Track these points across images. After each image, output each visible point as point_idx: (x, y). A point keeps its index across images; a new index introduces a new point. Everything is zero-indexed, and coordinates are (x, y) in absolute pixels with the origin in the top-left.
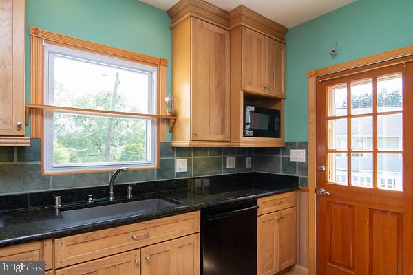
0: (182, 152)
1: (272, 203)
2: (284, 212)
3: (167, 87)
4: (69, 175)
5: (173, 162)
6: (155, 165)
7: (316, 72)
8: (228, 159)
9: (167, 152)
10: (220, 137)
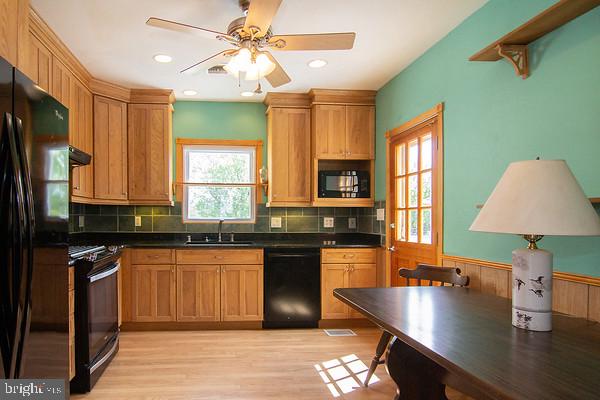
0: (276, 210)
1: (342, 256)
2: (357, 266)
3: (260, 162)
4: (196, 224)
5: (268, 219)
6: (253, 221)
7: (390, 132)
8: (325, 219)
9: (263, 211)
10: (300, 199)
